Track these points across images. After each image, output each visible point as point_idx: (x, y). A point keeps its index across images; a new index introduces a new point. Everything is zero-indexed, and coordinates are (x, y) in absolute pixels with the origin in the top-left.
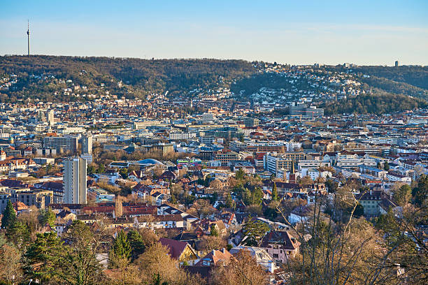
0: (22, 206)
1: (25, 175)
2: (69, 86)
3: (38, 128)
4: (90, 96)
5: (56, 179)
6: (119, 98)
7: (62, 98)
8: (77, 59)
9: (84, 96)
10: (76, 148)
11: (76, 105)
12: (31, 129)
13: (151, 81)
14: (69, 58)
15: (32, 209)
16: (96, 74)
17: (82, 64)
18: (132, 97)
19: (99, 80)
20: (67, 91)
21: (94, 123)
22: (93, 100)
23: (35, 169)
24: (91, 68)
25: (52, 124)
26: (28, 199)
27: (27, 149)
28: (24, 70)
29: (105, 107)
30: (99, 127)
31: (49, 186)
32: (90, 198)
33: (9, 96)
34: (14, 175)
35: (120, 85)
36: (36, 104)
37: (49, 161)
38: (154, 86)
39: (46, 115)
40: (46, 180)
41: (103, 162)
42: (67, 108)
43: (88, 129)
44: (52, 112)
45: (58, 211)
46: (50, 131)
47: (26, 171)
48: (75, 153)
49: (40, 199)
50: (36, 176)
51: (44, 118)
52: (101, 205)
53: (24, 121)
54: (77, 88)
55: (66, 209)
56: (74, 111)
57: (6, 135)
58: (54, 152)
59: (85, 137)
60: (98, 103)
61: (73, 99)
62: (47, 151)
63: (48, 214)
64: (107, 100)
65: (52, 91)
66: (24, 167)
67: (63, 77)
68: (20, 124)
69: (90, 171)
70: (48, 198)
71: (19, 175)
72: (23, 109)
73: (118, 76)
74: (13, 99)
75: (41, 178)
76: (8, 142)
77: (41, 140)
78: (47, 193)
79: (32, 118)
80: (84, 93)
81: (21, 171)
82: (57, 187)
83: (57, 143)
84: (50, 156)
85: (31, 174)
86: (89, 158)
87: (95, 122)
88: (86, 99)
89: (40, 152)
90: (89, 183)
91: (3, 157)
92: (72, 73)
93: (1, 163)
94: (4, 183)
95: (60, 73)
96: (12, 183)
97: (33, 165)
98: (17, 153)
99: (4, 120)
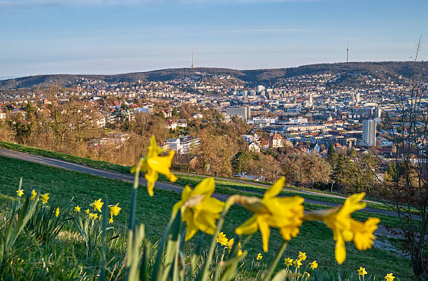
0: (339, 146)
1: (342, 129)
2: (370, 79)
3: (350, 103)
4: (381, 85)
5: (359, 132)
6: (399, 86)
7: (365, 86)
8: (375, 63)
10: (371, 114)
11: (373, 90)
12: (346, 104)
14: (370, 63)
15: (344, 148)
16: (386, 71)
17: (378, 66)
18: (407, 85)
19: (387, 75)
20: (368, 82)
22: (383, 87)
23: (347, 126)
24: (383, 68)
25: (358, 101)
26: (342, 142)
27: (343, 115)
29: (390, 91)
30: (386, 102)
31: (354, 135)
32: (377, 144)
33: (336, 85)
34: (336, 129)
35: (400, 78)
36: (350, 89)
37: (355, 121)
39: (355, 96)
40: (353, 132)
42: (367, 91)
43: (379, 104)
44: (359, 94)
45: (358, 150)
46: (357, 105)
47: (343, 127)
48: (370, 116)
49: (349, 143)
50: (347, 130)
51: (354, 98)
52: (384, 147)
53: (343, 99)
54: (374, 80)
55: (363, 148)
56: (372, 93)
57: (333, 107)
58: (359, 116)
59: (377, 108)
60: (386, 89)
61: (371, 86)
62: (355, 116)
63: (353, 150)
64: (392, 87)
65: (359, 82)
66: (341, 125)
67: (366, 74)
68: (341, 101)
69: (378, 128)
70: (353, 142)
71: (338, 129)
72: (343, 93)
73: (400, 72)
74: (338, 87)
75: (350, 130)
76: (334, 110)
77: (352, 110)
78: (353, 139)
79: (348, 98)
80: (378, 83)
81: (340, 127)
82: (359, 136)
83: (360, 111)
84: (356, 119)
85: (345, 129)
86: (378, 120)
87: (384, 100)
88: (379, 86)
89: (351, 116)
90: (377, 135)
91: (331, 119)
92: (372, 72)
93: (329, 122)
94: (330, 133)
95: (364, 72)
96: (335, 133)
97: (346, 123)
98: (338, 117)
99: (332, 99)
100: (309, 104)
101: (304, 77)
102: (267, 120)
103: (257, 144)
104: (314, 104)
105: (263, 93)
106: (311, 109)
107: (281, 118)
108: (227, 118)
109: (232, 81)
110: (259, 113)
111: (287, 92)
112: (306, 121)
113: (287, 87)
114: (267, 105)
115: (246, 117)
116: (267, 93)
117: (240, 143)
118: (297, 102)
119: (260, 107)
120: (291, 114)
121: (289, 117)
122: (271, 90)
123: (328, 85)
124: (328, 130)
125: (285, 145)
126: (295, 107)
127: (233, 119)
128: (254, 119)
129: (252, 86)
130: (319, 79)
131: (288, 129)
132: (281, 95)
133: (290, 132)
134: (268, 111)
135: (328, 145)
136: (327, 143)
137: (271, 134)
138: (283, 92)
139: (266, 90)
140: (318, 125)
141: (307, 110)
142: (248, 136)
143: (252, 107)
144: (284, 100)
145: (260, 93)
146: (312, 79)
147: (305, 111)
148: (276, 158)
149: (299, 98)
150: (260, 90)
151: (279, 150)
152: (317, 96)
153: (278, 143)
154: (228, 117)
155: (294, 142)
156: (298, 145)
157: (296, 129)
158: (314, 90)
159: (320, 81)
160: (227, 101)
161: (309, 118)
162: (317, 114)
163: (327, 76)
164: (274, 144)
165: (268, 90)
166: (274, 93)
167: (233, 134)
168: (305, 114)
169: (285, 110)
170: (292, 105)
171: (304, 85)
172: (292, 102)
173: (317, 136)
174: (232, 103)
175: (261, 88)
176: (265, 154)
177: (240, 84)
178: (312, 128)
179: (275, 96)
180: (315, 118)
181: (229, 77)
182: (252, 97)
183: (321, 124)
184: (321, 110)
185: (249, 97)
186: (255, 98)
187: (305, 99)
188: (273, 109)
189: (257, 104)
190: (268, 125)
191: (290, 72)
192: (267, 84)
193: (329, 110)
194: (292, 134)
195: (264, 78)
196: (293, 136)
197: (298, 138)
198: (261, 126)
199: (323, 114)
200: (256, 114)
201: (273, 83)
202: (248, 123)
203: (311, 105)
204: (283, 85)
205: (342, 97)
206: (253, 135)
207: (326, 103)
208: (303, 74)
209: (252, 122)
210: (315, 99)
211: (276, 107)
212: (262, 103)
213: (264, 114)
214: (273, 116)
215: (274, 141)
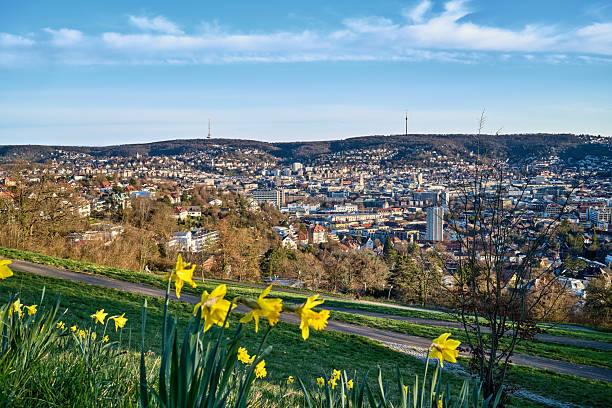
0: (397, 240)
1: (401, 219)
2: (434, 155)
3: (411, 186)
4: (449, 163)
5: (421, 222)
6: (471, 164)
7: (428, 165)
8: (440, 136)
9: (445, 163)
10: (436, 200)
11: (439, 170)
12: (406, 187)
13: (495, 152)
14: (434, 136)
15: (404, 243)
16: (454, 146)
17: (443, 140)
18: (480, 164)
19: (455, 152)
20: (432, 160)
21: (451, 183)
22: (451, 166)
23: (407, 215)
24: (450, 143)
25: (421, 183)
26: (402, 236)
27: (403, 201)
28: (402, 145)
29: (460, 170)
30: (454, 186)
31: (416, 227)
32: (445, 237)
33: (393, 163)
34: (393, 219)
35: (471, 154)
36: (410, 168)
37: (418, 209)
38: (498, 155)
39: (417, 177)
40: (414, 223)
41: (457, 208)
42: (432, 171)
43: (446, 187)
44: (421, 175)
45: (422, 245)
46: (419, 188)
47: (402, 216)
48: (436, 203)
49: (410, 236)
50: (408, 220)
51: (415, 179)
52: (453, 242)
53: (402, 181)
54: (440, 157)
55: (428, 244)
56: (437, 174)
57: (389, 191)
58: (422, 203)
59: (444, 193)
60: (454, 168)
61: (437, 165)
62: (417, 203)
63: (414, 246)
64: (462, 166)
65: (421, 159)
66: (400, 213)
67: (430, 149)
68: (399, 183)
69: (446, 218)
70: (415, 236)
71: (396, 219)
72: (401, 173)
73: (470, 148)
74: (395, 165)
75: (412, 221)
76: (391, 195)
77: (413, 195)
78: (415, 232)
79: (408, 179)
80: (444, 161)
81: (398, 216)
82: (422, 228)
83: (424, 197)
84: (419, 206)
85: (405, 219)
86: (444, 210)
88: (446, 165)
89: (411, 203)
90: (445, 226)
91: (387, 206)
92: (437, 147)
93: (385, 210)
94: (386, 224)
95: (427, 147)
96: (392, 224)
97: (407, 212)
98: (396, 203)
99: (389, 180)
100: (360, 186)
101: (352, 152)
102: (306, 207)
103: (292, 238)
104: (366, 187)
105: (301, 173)
106: (362, 193)
107: (324, 205)
108: (254, 206)
109: (261, 157)
110: (295, 198)
111: (331, 172)
112: (356, 208)
113: (331, 165)
114: (306, 189)
115: (278, 204)
116: (305, 173)
117: (271, 237)
118: (344, 185)
119: (296, 190)
120: (337, 199)
121: (334, 203)
122: (311, 169)
123: (382, 162)
124: (384, 220)
125: (329, 239)
126: (341, 191)
127: (262, 206)
128: (290, 206)
129: (287, 164)
130: (371, 156)
131: (333, 220)
132: (323, 176)
133: (335, 223)
134: (307, 196)
135: (384, 239)
136: (383, 237)
137: (312, 226)
138: (326, 172)
139: (304, 169)
140: (370, 213)
141: (357, 196)
142: (281, 229)
143: (286, 191)
144: (328, 181)
145: (297, 173)
146: (363, 155)
147: (354, 196)
148: (318, 256)
149: (347, 180)
150: (297, 169)
151: (321, 246)
152: (369, 176)
153: (319, 237)
154: (255, 203)
155: (341, 236)
156: (346, 240)
157: (343, 219)
158: (365, 169)
159: (373, 158)
160: (254, 182)
161: (359, 205)
162: (369, 200)
163: (383, 152)
164: (315, 238)
165: (307, 169)
166: (314, 172)
167: (262, 227)
169: (329, 195)
170: (338, 188)
171: (353, 163)
172: (338, 185)
173: (372, 227)
174: (260, 184)
175: (298, 166)
176: (303, 251)
177: (272, 161)
178: (363, 218)
179: (316, 177)
180: (366, 205)
181: (256, 152)
182: (286, 177)
183: (375, 212)
184: (374, 195)
185: (282, 177)
186: (289, 179)
187: (354, 181)
188: (313, 194)
189: (293, 187)
190: (307, 213)
191: (335, 146)
192: (305, 161)
193: (385, 195)
194: (337, 226)
195: (301, 153)
196: (339, 228)
197: (345, 230)
198: (298, 215)
199: (377, 200)
200: (291, 200)
201: (313, 160)
202: (282, 211)
203: (362, 188)
204: (326, 163)
205: (400, 178)
206: (288, 226)
207: (381, 185)
208: (352, 149)
209: (287, 210)
210: (366, 180)
211: (317, 191)
212: (299, 186)
213: (302, 200)
214: (313, 203)
215: (315, 234)
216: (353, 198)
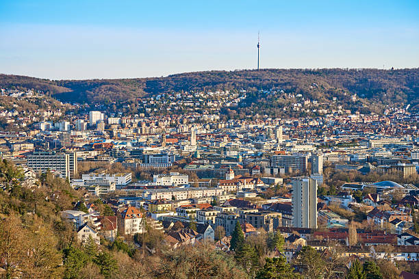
0: (250, 228)
1: (253, 195)
2: (299, 100)
3: (267, 146)
4: (320, 111)
5: (284, 200)
6: (352, 113)
7: (291, 114)
8: (308, 72)
9: (315, 111)
10: (305, 167)
11: (306, 121)
12: (259, 147)
13: (389, 94)
14: (299, 71)
15: (260, 232)
16: (328, 87)
17: (313, 77)
18: (367, 112)
20: (297, 107)
21: (325, 141)
22: (324, 115)
23: (263, 189)
24: (322, 81)
25: (281, 141)
26: (257, 221)
27: (254, 167)
28: (254, 85)
29: (337, 123)
30: (330, 145)
31: (277, 208)
32: (320, 222)
33: (238, 112)
34: (242, 195)
35: (354, 98)
36: (264, 120)
37: (278, 181)
38: (394, 99)
39: (275, 131)
40: (274, 201)
41: (334, 184)
42: (296, 124)
43: (318, 147)
44: (281, 129)
45: (286, 235)
46: (279, 148)
47: (254, 191)
48: (304, 172)
49: (268, 221)
50: (264, 197)
51: (272, 135)
52: (333, 230)
53: (252, 138)
54: (307, 102)
55: (296, 233)
56: (304, 127)
57: (234, 154)
58: (283, 171)
59: (315, 156)
60: (330, 119)
61: (302, 115)
62: (276, 171)
63: (276, 237)
64: (340, 115)
65: (281, 106)
66: (252, 187)
67: (292, 91)
68: (248, 142)
69: (320, 191)
70: (276, 221)
71: (247, 195)
72: (251, 126)
73: (352, 89)
74: (242, 115)
75: (270, 198)
76: (237, 160)
77: (270, 159)
78: (276, 215)
79: (262, 135)
80: (314, 108)
81: (248, 190)
82: (285, 209)
83: (286, 162)
84: (278, 176)
85: (259, 194)
86: (319, 179)
87: (326, 139)
88: (317, 114)
89: (268, 171)
90: (320, 206)
91: (232, 176)
92: (302, 87)
93: (229, 183)
94: (233, 203)
95: (289, 87)
96: (240, 203)
97: (261, 184)
98: (247, 170)
99: (233, 137)
100: (191, 146)
101: (179, 95)
102: (110, 179)
103: (93, 228)
104: (200, 147)
105: (101, 128)
106: (194, 156)
107: (138, 176)
108: (30, 178)
109: (38, 102)
110: (94, 165)
111: (148, 125)
112: (185, 179)
113: (147, 115)
114: (110, 150)
115: (68, 174)
116: (108, 127)
117: (58, 228)
118: (167, 145)
119: (94, 153)
120: (157, 167)
121: (153, 172)
122: (117, 120)
123: (224, 111)
124: (228, 198)
125: (148, 228)
126: (163, 154)
127: (43, 178)
128: (86, 177)
129: (80, 113)
130: (207, 101)
131: (153, 197)
132: (136, 131)
133: (157, 202)
134: (112, 161)
135: (233, 230)
136: (228, 222)
137: (120, 208)
138: (140, 125)
139: (106, 121)
140: (208, 187)
142: (76, 214)
143: (79, 154)
144: (142, 139)
145: (95, 127)
146: (195, 100)
147: (182, 162)
148: (132, 254)
149: (171, 137)
150: (94, 121)
151: (136, 238)
152: (205, 132)
153: (134, 225)
154: (32, 174)
155: (165, 222)
156: (174, 228)
157: (168, 196)
158: (198, 121)
159: (210, 104)
160: (29, 141)
161: (190, 175)
162: (205, 167)
163: (224, 96)
164: (127, 226)
165: (112, 120)
166: (122, 125)
167: (45, 211)
168: (183, 166)
169: (145, 159)
170: (161, 149)
171: (180, 112)
172: (158, 144)
173: (210, 209)
174: (38, 144)
175: (96, 116)
176: (110, 248)
177: (55, 108)
178: (198, 194)
179: (125, 133)
180: (201, 175)
181: (30, 94)
182: (79, 133)
183: (214, 186)
184: (211, 159)
185: (72, 133)
186: (85, 136)
187: (183, 138)
188: (121, 159)
189: (89, 147)
190: (113, 188)
191: (153, 86)
192: (108, 110)
193: (229, 159)
194: (160, 207)
195: (101, 96)
196: (163, 211)
197: (172, 214)
198: (98, 191)
199: (216, 166)
200: (87, 168)
201: (120, 107)
202: (73, 185)
203: (194, 149)
204: (139, 111)
205: (250, 134)
206: (86, 210)
207: (222, 145)
208: (177, 90)
209: (82, 184)
210: (200, 138)
211: (127, 154)
212: (98, 147)
213: (104, 168)
214: (122, 171)
215: (127, 221)
216: (181, 164)
